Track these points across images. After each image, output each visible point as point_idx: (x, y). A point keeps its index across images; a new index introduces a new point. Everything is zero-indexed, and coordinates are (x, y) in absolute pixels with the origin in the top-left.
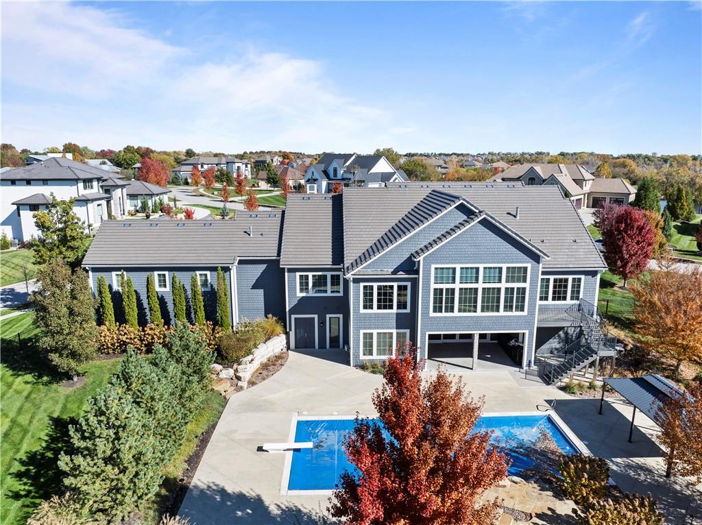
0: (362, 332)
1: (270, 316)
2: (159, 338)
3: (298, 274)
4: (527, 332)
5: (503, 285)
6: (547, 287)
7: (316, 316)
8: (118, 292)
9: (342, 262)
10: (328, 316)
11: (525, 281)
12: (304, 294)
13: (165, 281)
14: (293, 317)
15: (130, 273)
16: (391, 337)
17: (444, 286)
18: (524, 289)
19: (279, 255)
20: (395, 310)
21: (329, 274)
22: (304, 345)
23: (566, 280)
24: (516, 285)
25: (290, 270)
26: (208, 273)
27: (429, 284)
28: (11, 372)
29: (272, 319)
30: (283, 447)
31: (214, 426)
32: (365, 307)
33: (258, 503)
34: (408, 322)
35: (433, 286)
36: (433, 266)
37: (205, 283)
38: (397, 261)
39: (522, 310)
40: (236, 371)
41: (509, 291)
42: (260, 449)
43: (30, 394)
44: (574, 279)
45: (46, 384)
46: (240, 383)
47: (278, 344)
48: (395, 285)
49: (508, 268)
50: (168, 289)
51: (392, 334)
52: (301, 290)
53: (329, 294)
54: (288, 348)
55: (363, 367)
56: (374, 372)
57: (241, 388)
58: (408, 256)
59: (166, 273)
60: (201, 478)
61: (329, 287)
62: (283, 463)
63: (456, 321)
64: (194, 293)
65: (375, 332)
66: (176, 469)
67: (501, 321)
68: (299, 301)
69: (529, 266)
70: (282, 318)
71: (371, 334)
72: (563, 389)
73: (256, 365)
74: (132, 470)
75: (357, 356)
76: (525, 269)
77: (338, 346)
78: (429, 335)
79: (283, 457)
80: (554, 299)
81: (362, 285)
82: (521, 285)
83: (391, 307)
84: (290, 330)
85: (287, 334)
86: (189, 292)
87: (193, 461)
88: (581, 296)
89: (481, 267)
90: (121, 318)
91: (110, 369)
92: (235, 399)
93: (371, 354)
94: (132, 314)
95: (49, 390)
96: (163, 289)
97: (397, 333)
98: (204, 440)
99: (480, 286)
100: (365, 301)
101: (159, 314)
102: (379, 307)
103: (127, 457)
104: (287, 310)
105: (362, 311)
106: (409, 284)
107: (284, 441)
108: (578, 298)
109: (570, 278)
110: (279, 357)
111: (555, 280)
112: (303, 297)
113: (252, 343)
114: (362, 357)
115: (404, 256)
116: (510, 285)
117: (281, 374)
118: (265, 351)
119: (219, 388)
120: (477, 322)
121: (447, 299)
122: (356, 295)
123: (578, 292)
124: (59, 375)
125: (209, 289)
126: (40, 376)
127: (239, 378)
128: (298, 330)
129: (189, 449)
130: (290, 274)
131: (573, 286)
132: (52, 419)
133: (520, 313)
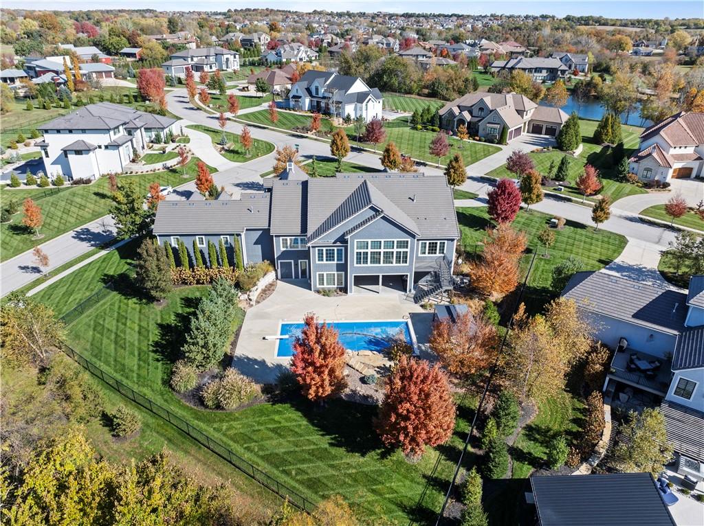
0: (318, 273)
1: (266, 261)
2: (204, 276)
3: (281, 238)
4: (409, 274)
5: (395, 250)
6: (425, 247)
7: (292, 261)
8: (175, 248)
9: (306, 232)
10: (299, 261)
11: (407, 247)
12: (285, 249)
13: (202, 241)
14: (279, 261)
15: (182, 237)
16: (334, 276)
17: (362, 251)
18: (407, 252)
19: (269, 226)
20: (336, 262)
21: (299, 238)
22: (286, 277)
23: (436, 243)
24: (402, 250)
25: (276, 236)
26: (228, 237)
27: (354, 249)
28: (123, 297)
29: (267, 262)
30: (275, 338)
31: (241, 327)
32: (319, 260)
33: (263, 363)
34: (342, 268)
35: (356, 251)
36: (356, 241)
37: (226, 242)
38: (335, 238)
39: (406, 263)
40: (249, 295)
41: (399, 253)
42: (264, 338)
43: (140, 310)
44: (441, 243)
45: (146, 304)
46: (251, 303)
47: (271, 276)
48: (335, 249)
49: (398, 241)
50: (204, 246)
51: (334, 274)
52: (283, 247)
53: (300, 249)
54: (277, 278)
55: (318, 292)
56: (324, 295)
57: (252, 305)
58: (341, 235)
59: (203, 237)
60: (239, 352)
61: (299, 244)
62: (275, 345)
63: (369, 268)
64: (221, 249)
65: (325, 273)
66: (227, 349)
67: (395, 268)
68: (282, 253)
69: (409, 240)
70: (273, 263)
71: (323, 274)
72: (422, 306)
73: (259, 291)
74: (212, 350)
75: (315, 286)
76: (407, 242)
77: (306, 277)
78: (355, 276)
79: (275, 342)
80: (429, 253)
81: (317, 249)
82: (405, 250)
83: (334, 260)
84: (278, 269)
85: (276, 271)
86: (218, 249)
87: (234, 344)
88: (445, 252)
89: (383, 241)
90: (178, 263)
91: (178, 295)
92: (249, 311)
93: (323, 284)
94: (186, 261)
95: (150, 308)
96: (202, 246)
97: (338, 274)
98: (237, 335)
99: (382, 250)
100: (319, 257)
101: (201, 261)
102: (327, 260)
103: (211, 345)
104: (276, 257)
105: (317, 262)
106: (343, 248)
107: (275, 334)
108: (443, 253)
109: (439, 242)
110: (271, 285)
111: (430, 243)
113: (256, 279)
114: (318, 286)
115: (338, 235)
116: (399, 250)
117: (273, 296)
118: (263, 283)
119: (240, 305)
120: (381, 269)
121: (364, 257)
122: (314, 254)
123: (443, 250)
124: (152, 299)
125: (229, 246)
126: (141, 300)
127: (250, 300)
128: (282, 269)
129: (232, 338)
130: (277, 238)
131: (440, 246)
132: (157, 324)
133: (405, 264)
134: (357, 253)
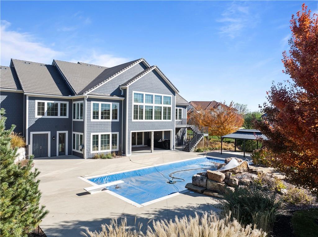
0: (92, 134)
3: (37, 101)
4: (172, 131)
5: (163, 105)
7: (49, 133)
10: (58, 132)
11: (170, 103)
12: (40, 117)
14: (32, 133)
16: (109, 138)
17: (139, 104)
18: (170, 108)
19: (20, 88)
20: (111, 120)
21: (59, 103)
23: (177, 110)
24: (167, 106)
27: (131, 103)
32: (94, 118)
34: (118, 127)
35: (134, 104)
36: (133, 92)
38: (112, 90)
39: (170, 119)
41: (165, 109)
48: (111, 104)
51: (109, 135)
52: (39, 114)
53: (59, 117)
55: (93, 158)
56: (104, 158)
58: (118, 87)
61: (59, 112)
63: (144, 125)
65: (100, 134)
67: (163, 124)
68: (36, 122)
69: (171, 96)
71: (97, 136)
72: (196, 152)
75: (89, 152)
76: (170, 98)
77: (65, 154)
78: (132, 133)
81: (92, 103)
82: (169, 106)
83: (109, 118)
84: (29, 143)
85: (26, 147)
89: (154, 95)
93: (97, 149)
97: (113, 135)
99: (154, 105)
102: (102, 118)
105: (92, 120)
106: (118, 103)
108: (181, 119)
109: (178, 108)
112: (40, 118)
114: (92, 152)
115: (116, 87)
116: (165, 105)
120: (153, 125)
121: (140, 112)
123: (181, 116)
128: (34, 144)
130: (31, 101)
131: (179, 113)
133: (169, 121)
134: (135, 106)
